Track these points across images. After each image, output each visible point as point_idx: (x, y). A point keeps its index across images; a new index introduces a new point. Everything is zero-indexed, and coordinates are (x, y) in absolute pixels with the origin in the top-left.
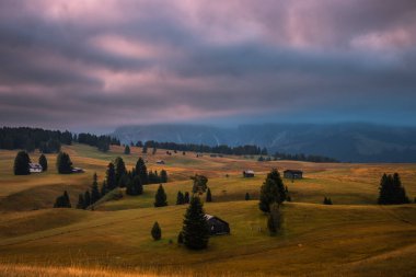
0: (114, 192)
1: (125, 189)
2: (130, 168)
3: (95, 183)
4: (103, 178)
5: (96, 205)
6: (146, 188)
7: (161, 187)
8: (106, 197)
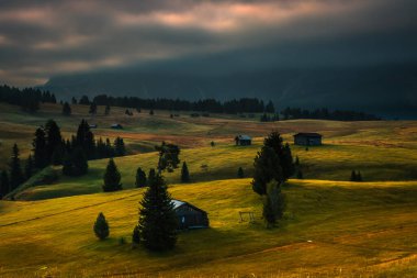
0: (44, 172)
1: (61, 167)
2: (68, 136)
3: (16, 160)
4: (27, 152)
5: (19, 191)
6: (92, 164)
7: (112, 163)
8: (33, 179)
